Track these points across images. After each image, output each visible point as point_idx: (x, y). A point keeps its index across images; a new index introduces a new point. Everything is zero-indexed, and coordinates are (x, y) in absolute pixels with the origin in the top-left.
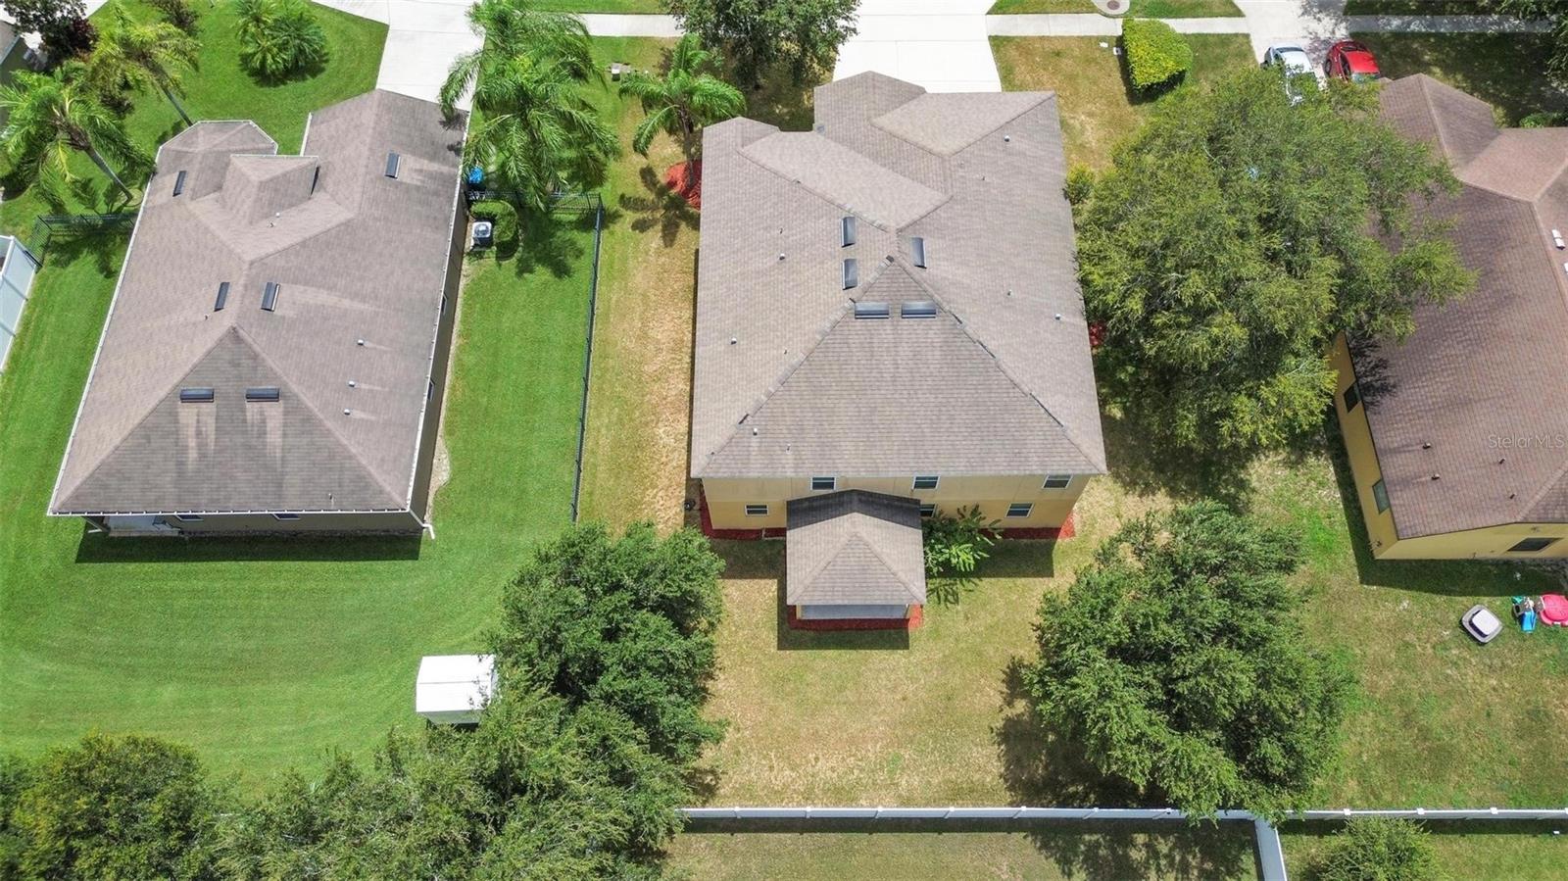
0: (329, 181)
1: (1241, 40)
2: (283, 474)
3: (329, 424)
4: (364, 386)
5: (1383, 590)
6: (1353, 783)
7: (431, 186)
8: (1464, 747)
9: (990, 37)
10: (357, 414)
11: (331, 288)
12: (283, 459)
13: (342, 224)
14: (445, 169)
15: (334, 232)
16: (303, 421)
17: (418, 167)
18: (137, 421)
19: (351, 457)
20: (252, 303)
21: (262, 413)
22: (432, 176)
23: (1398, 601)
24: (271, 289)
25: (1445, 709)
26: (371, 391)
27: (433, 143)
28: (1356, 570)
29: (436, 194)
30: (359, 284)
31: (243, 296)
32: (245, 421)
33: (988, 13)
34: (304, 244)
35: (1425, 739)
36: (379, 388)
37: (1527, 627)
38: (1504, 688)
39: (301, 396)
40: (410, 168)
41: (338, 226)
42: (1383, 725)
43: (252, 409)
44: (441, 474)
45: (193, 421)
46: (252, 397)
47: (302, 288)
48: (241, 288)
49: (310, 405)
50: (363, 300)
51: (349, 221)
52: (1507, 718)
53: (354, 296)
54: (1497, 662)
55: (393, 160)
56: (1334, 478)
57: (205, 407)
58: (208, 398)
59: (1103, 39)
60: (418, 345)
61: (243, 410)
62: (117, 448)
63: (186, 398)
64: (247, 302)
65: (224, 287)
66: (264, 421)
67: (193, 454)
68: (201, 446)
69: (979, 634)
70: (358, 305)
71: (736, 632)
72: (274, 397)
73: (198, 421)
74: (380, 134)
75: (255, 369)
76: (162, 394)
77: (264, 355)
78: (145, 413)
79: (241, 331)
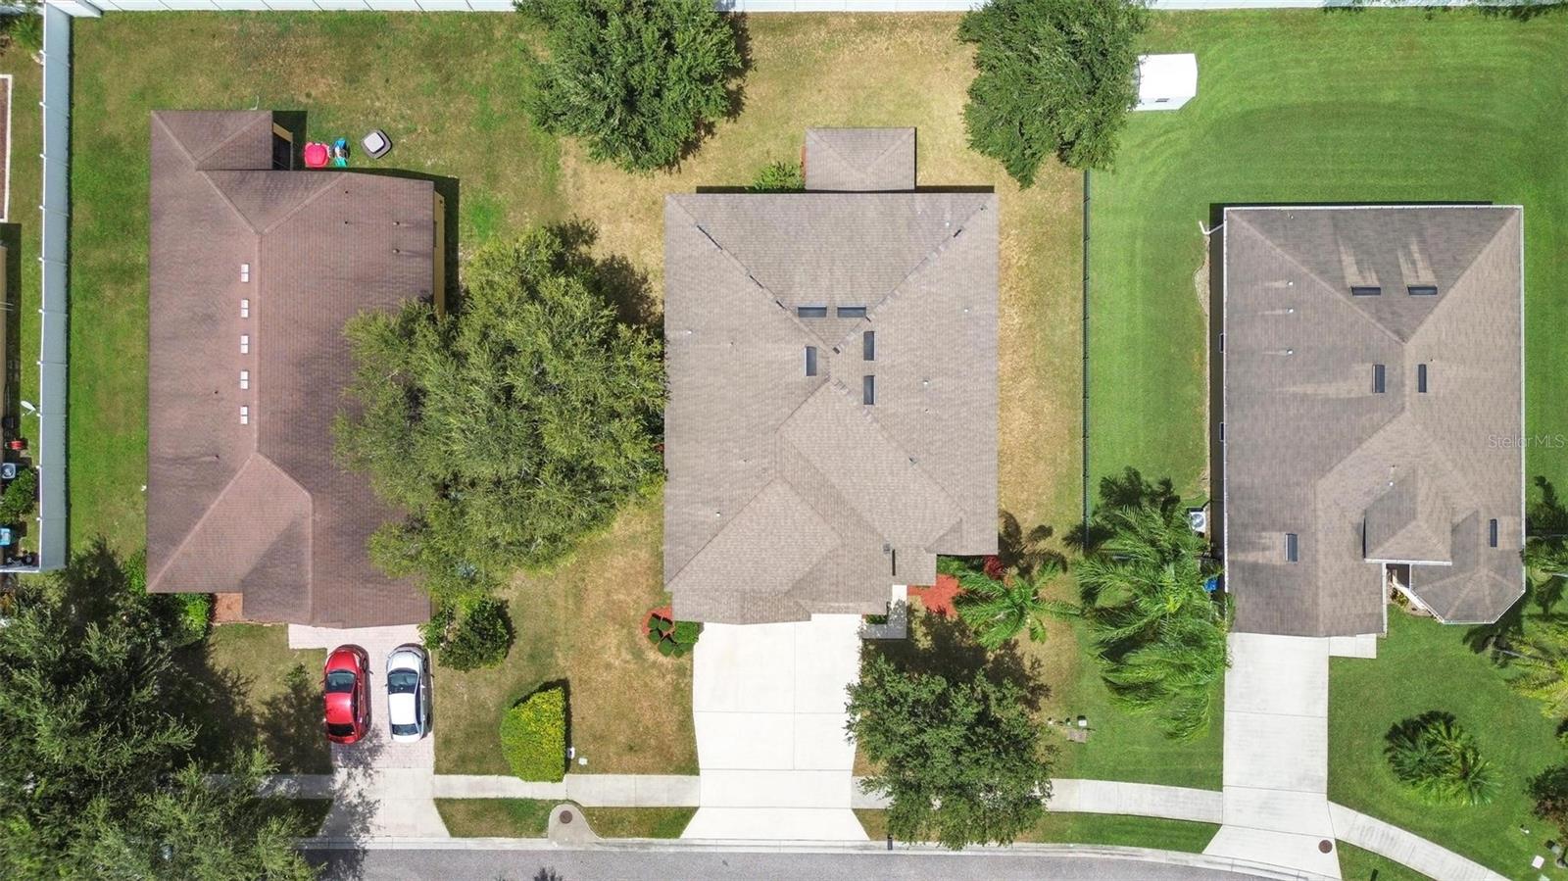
0: (1351, 537)
1: (445, 765)
2: (1335, 234)
3: (1305, 270)
4: (1280, 312)
5: (443, 174)
6: (498, 34)
7: (1251, 534)
8: (411, 59)
9: (698, 774)
10: (1280, 284)
11: (1326, 400)
12: (1336, 243)
13: (1329, 471)
14: (1241, 557)
15: (1335, 461)
16: (1329, 271)
17: (1267, 553)
18: (1468, 272)
19: (1280, 245)
20: (1395, 370)
21: (1364, 278)
22: (1252, 546)
23: (434, 166)
24: (1380, 385)
25: (419, 85)
26: (1273, 309)
27: (1257, 584)
28: (461, 191)
29: (1245, 527)
30: (1302, 411)
31: (1403, 374)
32: (1377, 272)
33: (696, 809)
34: (1360, 441)
35: (439, 64)
36: (1267, 313)
37: (341, 142)
38: (371, 99)
39: (1333, 290)
40: (1273, 550)
41: (1332, 468)
42: (466, 75)
43: (1372, 281)
44: (1201, 278)
45: (1422, 273)
46: (1376, 290)
47: (1353, 395)
48: (1407, 382)
49: (1324, 284)
50: (1295, 395)
51: (1323, 476)
52: (374, 79)
53: (1304, 398)
54: (371, 118)
55: (1293, 553)
56: (461, 269)
57: (1414, 282)
58: (1412, 290)
59: (584, 770)
60: (1239, 362)
61: (1379, 280)
62: (1480, 252)
63: (1434, 290)
64: (1399, 370)
65: (1423, 388)
66: (1361, 272)
67: (1414, 248)
68: (1409, 254)
69: (759, 140)
70: (1299, 389)
71: (949, 142)
72: (1355, 291)
73: (1417, 272)
74: (1310, 583)
75: (1378, 311)
76: (1452, 292)
77: (1373, 321)
78: (1462, 279)
79: (1397, 339)
